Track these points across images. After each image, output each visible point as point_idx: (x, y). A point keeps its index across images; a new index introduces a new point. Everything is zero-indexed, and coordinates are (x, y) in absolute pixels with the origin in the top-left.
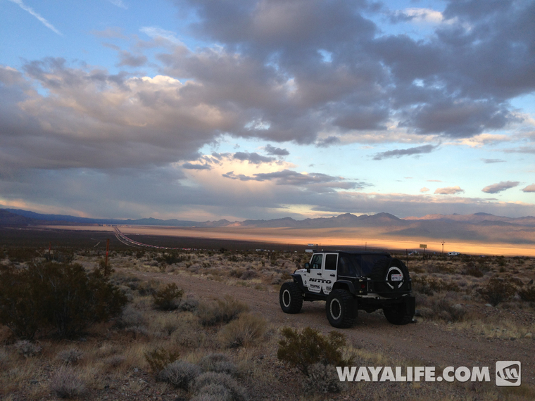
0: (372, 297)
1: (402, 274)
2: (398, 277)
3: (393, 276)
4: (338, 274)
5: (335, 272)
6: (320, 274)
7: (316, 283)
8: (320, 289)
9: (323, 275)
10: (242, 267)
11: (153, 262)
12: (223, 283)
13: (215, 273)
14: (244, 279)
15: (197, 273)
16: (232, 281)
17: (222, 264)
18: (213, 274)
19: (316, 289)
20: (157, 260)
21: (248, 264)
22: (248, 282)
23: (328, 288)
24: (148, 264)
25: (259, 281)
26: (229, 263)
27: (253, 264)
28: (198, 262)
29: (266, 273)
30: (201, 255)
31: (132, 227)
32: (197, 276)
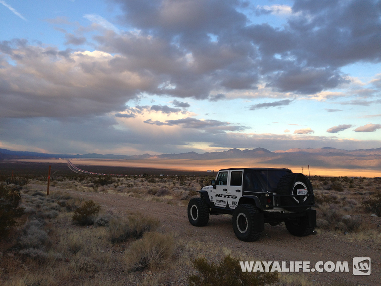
0: (278, 211)
1: (306, 188)
2: (303, 192)
3: (298, 190)
4: (243, 189)
5: (240, 188)
6: (226, 190)
7: (222, 198)
8: (226, 204)
9: (228, 191)
10: (158, 187)
11: (91, 184)
12: (141, 199)
13: (136, 191)
14: (159, 196)
15: (122, 192)
16: (149, 198)
17: (143, 185)
18: (134, 192)
19: (222, 203)
20: (93, 182)
21: (163, 184)
22: (161, 198)
23: (233, 203)
24: (86, 186)
25: (170, 197)
26: (149, 184)
27: (167, 184)
28: (125, 183)
29: (177, 190)
30: (128, 178)
31: (80, 160)
32: (122, 194)
